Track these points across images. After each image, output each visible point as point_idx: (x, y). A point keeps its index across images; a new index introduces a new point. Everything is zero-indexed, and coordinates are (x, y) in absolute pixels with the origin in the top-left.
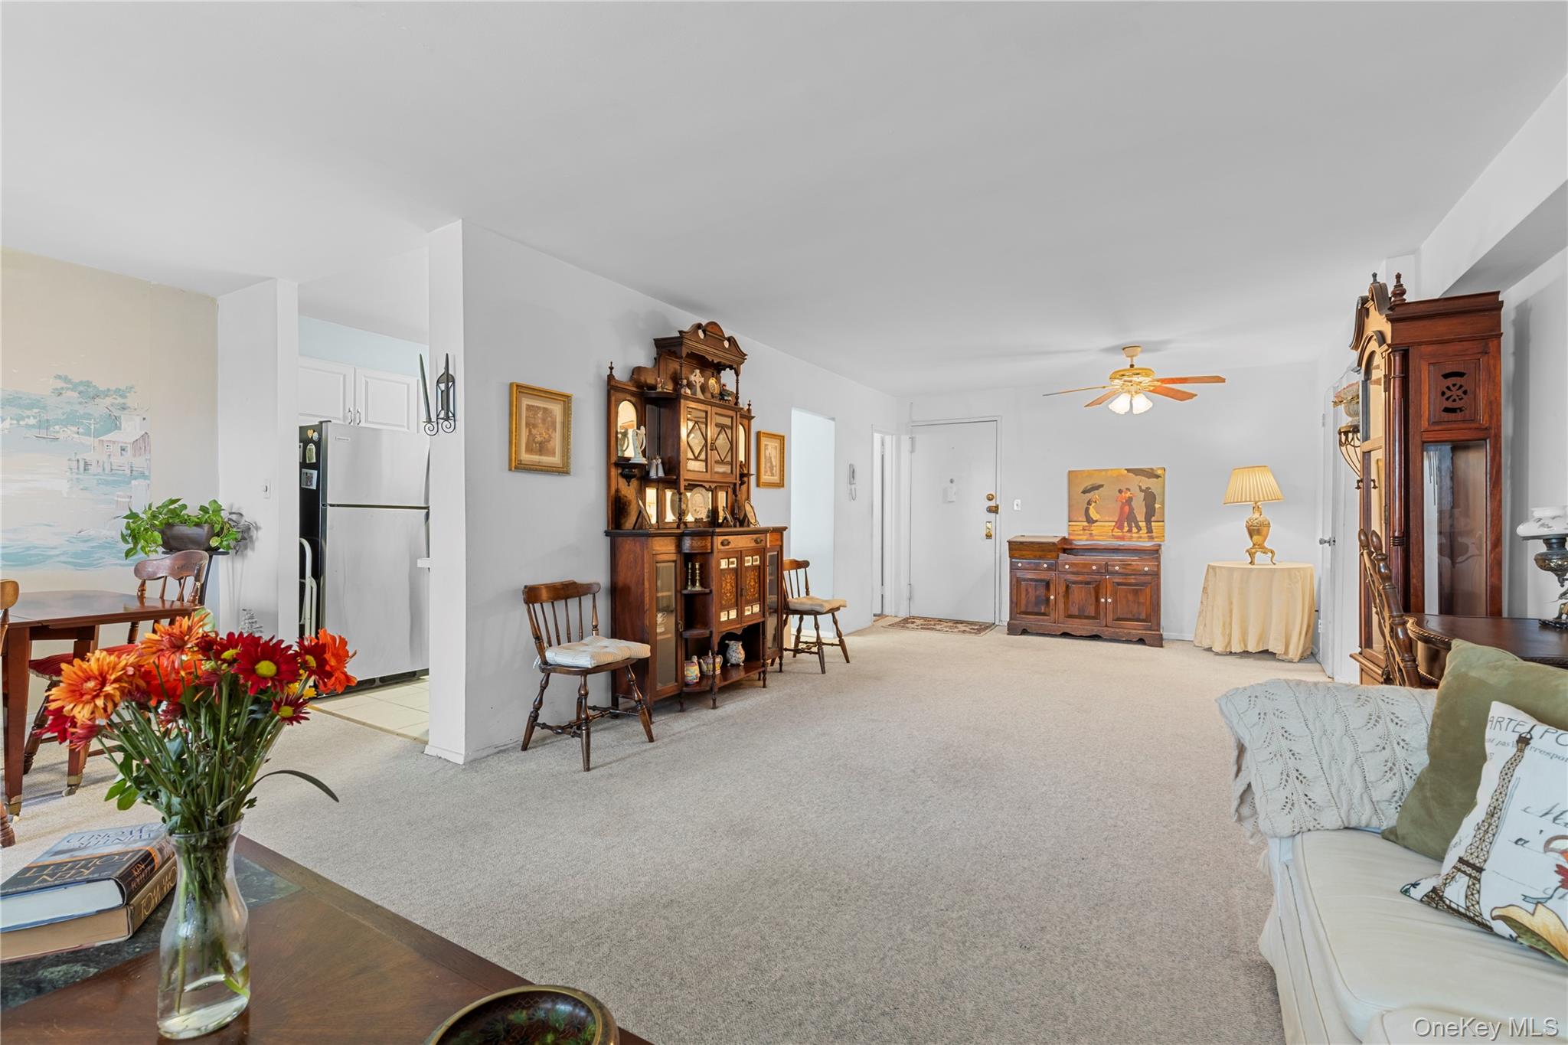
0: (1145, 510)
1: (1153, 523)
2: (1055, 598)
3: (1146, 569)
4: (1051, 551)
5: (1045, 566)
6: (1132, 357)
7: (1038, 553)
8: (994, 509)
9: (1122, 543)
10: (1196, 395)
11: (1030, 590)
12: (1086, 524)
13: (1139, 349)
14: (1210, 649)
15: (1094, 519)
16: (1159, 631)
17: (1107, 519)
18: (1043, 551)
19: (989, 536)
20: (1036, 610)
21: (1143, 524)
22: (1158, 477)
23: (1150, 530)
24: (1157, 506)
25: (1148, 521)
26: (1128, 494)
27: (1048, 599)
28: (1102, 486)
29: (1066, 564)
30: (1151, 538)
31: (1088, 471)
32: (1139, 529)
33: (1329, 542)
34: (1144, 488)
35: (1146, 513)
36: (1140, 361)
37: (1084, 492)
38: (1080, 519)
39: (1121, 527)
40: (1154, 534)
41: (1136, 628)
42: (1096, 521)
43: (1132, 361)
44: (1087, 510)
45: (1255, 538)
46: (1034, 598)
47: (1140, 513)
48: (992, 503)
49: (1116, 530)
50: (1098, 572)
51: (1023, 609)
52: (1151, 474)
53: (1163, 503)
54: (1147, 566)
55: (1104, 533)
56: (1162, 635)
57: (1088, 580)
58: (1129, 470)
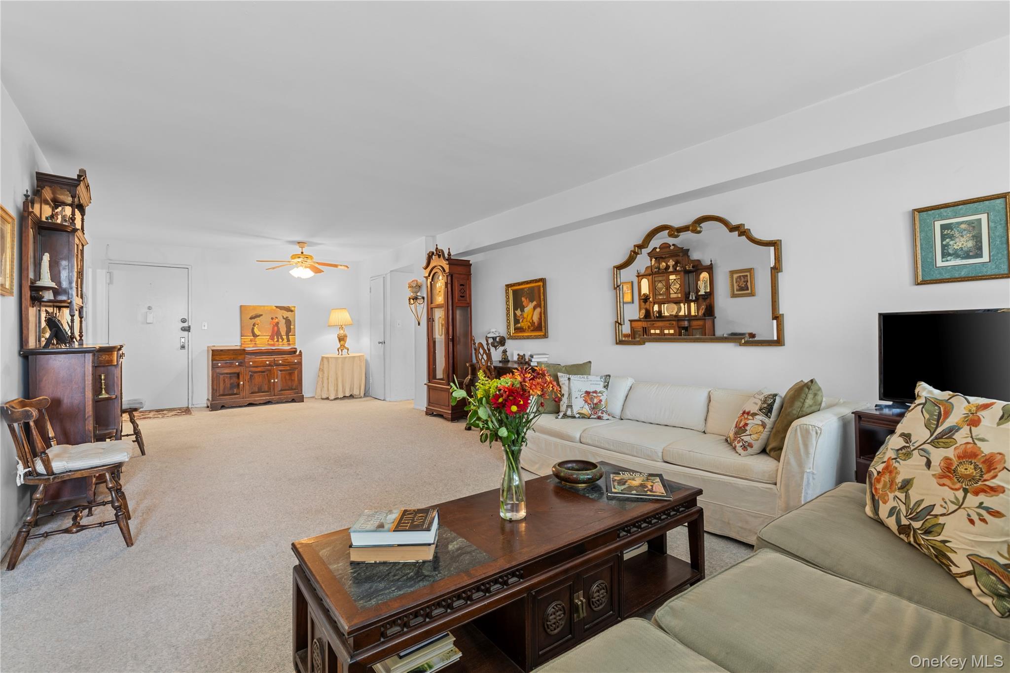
0: (286, 329)
1: (290, 337)
2: (243, 384)
3: (296, 361)
4: (241, 354)
5: (237, 364)
6: (302, 248)
7: (233, 356)
8: (187, 328)
9: (274, 348)
10: (323, 272)
11: (226, 380)
12: (252, 337)
13: (306, 244)
14: (328, 399)
15: (257, 334)
16: (302, 393)
17: (265, 334)
18: (236, 354)
19: (183, 347)
20: (230, 392)
21: (285, 337)
22: (292, 311)
23: (288, 340)
24: (292, 327)
25: (287, 335)
26: (277, 320)
27: (239, 385)
28: (261, 315)
29: (250, 362)
30: (289, 344)
31: (253, 306)
32: (283, 340)
33: (382, 343)
34: (285, 317)
35: (286, 331)
36: (306, 250)
37: (251, 318)
38: (249, 335)
39: (272, 339)
40: (291, 342)
41: (290, 394)
42: (259, 336)
43: (302, 250)
44: (253, 329)
45: (342, 342)
46: (229, 385)
47: (283, 330)
48: (186, 325)
49: (270, 341)
50: (270, 365)
51: (221, 393)
52: (288, 309)
53: (294, 326)
54: (296, 359)
55: (263, 342)
56: (303, 395)
57: (264, 370)
58: (277, 307)
